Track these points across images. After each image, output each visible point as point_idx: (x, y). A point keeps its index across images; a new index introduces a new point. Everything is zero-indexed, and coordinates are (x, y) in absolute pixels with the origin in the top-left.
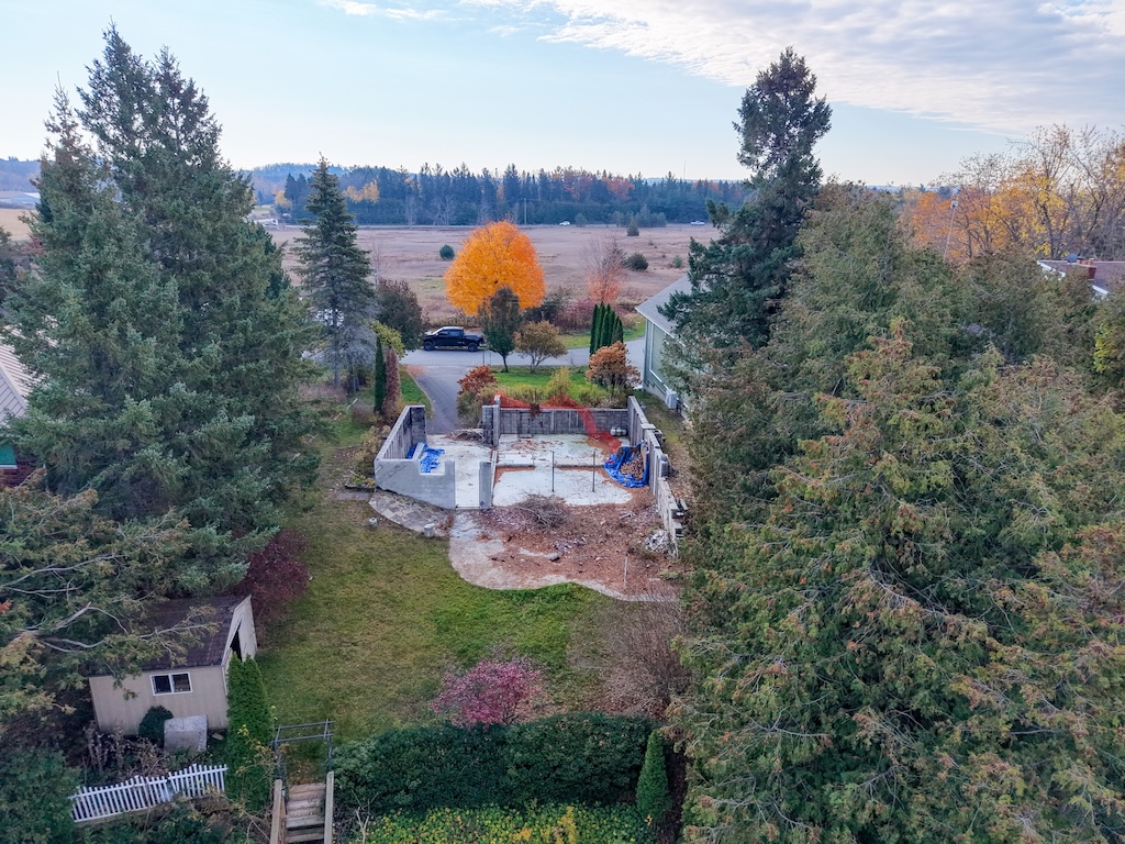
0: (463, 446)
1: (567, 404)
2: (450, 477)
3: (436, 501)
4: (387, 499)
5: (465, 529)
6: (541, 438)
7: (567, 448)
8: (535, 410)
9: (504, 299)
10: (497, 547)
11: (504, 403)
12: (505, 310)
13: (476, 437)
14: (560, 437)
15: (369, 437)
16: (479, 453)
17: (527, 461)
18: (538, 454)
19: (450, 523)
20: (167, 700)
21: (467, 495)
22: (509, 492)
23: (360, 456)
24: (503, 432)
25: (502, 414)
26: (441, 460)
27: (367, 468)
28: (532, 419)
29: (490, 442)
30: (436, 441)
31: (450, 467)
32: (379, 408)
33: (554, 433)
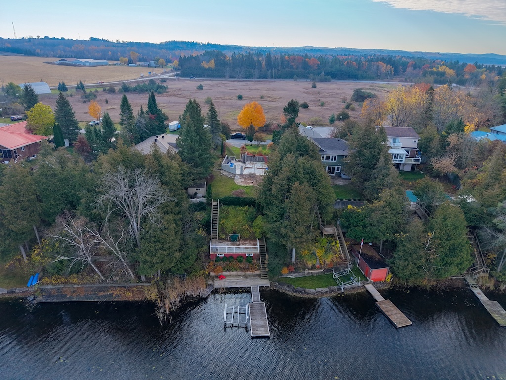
0: (238, 163)
1: (261, 155)
2: (235, 168)
3: (232, 172)
4: (224, 171)
5: (237, 178)
6: (255, 162)
7: (260, 165)
8: (254, 156)
9: (251, 128)
10: (243, 180)
11: (248, 154)
12: (252, 130)
13: (241, 161)
14: (259, 162)
15: (220, 160)
16: (241, 164)
17: (251, 167)
18: (254, 166)
19: (235, 176)
20: (197, 192)
21: (238, 172)
22: (246, 172)
23: (219, 163)
24: (247, 161)
25: (247, 157)
26: (234, 165)
27: (220, 165)
28: (253, 158)
29: (244, 163)
30: (233, 162)
31: (235, 166)
32: (222, 154)
33: (258, 161)
